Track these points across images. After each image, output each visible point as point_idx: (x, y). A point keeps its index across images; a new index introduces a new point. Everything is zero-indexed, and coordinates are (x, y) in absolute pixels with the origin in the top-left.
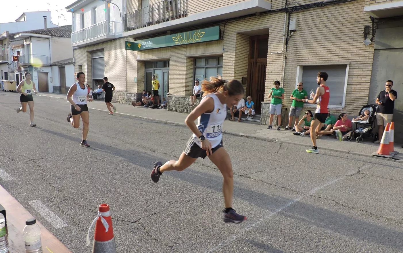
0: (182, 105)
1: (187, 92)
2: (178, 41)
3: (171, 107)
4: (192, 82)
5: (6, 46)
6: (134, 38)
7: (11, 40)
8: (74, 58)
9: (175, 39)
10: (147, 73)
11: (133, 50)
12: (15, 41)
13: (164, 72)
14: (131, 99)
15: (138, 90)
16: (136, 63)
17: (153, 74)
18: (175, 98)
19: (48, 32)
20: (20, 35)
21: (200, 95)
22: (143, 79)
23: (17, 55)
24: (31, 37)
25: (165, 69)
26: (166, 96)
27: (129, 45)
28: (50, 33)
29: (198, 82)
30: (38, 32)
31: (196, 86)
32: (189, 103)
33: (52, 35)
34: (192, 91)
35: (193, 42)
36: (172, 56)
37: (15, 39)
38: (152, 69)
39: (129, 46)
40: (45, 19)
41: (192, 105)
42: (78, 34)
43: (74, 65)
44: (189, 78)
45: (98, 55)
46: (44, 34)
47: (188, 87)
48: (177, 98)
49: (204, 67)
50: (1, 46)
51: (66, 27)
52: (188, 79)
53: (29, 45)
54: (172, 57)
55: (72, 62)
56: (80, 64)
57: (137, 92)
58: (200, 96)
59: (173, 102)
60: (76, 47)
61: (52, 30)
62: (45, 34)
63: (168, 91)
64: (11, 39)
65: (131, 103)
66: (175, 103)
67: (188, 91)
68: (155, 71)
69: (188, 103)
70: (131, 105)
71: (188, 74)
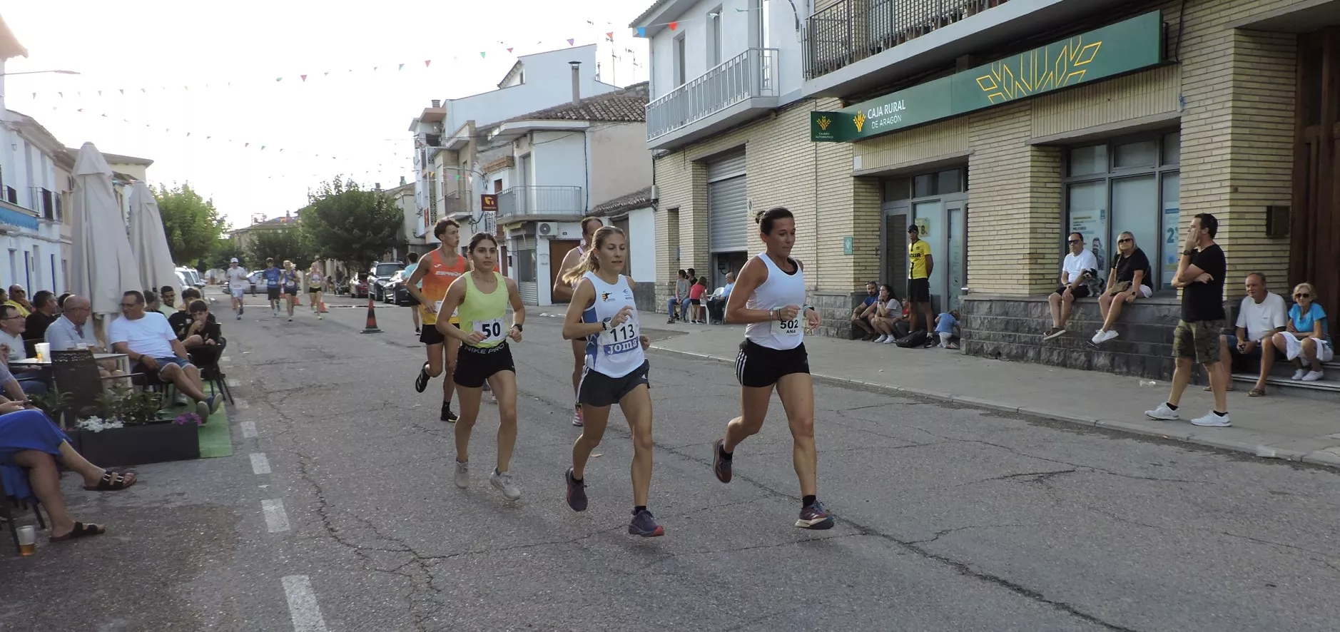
0: (1017, 331)
1: (1035, 278)
2: (1000, 89)
3: (975, 339)
4: (1056, 241)
5: (468, 167)
6: (840, 98)
7: (480, 148)
8: (653, 187)
9: (987, 83)
10: (887, 216)
11: (838, 139)
12: (493, 148)
13: (950, 211)
14: (833, 317)
15: (856, 280)
16: (850, 185)
17: (909, 223)
18: (989, 304)
19: (581, 111)
20: (503, 128)
21: (1090, 289)
22: (874, 241)
23: (496, 192)
24: (532, 131)
25: (952, 200)
26: (957, 297)
27: (824, 124)
28: (589, 111)
29: (1081, 237)
30: (553, 113)
31: (1071, 254)
32: (1044, 323)
33: (593, 120)
34: (1057, 276)
35: (1057, 87)
36: (976, 148)
37: (491, 142)
38: (909, 202)
39: (824, 128)
40: (576, 70)
41: (1056, 330)
42: (667, 103)
43: (656, 210)
44: (1042, 225)
45: (727, 170)
46: (570, 118)
47: (1039, 261)
48: (999, 303)
49: (1103, 180)
50: (456, 167)
51: (638, 88)
52: (1039, 230)
53: (526, 157)
54: (977, 153)
55: (648, 200)
56: (673, 206)
57: (853, 288)
58: (1091, 295)
59: (982, 323)
60: (660, 151)
61: (593, 101)
62: (574, 117)
63: (965, 282)
64: (482, 145)
65: (832, 332)
66: (991, 327)
67: (1041, 277)
68: (920, 208)
69: (1040, 320)
70: (833, 336)
71: (1040, 210)
